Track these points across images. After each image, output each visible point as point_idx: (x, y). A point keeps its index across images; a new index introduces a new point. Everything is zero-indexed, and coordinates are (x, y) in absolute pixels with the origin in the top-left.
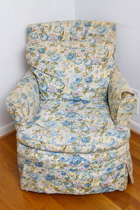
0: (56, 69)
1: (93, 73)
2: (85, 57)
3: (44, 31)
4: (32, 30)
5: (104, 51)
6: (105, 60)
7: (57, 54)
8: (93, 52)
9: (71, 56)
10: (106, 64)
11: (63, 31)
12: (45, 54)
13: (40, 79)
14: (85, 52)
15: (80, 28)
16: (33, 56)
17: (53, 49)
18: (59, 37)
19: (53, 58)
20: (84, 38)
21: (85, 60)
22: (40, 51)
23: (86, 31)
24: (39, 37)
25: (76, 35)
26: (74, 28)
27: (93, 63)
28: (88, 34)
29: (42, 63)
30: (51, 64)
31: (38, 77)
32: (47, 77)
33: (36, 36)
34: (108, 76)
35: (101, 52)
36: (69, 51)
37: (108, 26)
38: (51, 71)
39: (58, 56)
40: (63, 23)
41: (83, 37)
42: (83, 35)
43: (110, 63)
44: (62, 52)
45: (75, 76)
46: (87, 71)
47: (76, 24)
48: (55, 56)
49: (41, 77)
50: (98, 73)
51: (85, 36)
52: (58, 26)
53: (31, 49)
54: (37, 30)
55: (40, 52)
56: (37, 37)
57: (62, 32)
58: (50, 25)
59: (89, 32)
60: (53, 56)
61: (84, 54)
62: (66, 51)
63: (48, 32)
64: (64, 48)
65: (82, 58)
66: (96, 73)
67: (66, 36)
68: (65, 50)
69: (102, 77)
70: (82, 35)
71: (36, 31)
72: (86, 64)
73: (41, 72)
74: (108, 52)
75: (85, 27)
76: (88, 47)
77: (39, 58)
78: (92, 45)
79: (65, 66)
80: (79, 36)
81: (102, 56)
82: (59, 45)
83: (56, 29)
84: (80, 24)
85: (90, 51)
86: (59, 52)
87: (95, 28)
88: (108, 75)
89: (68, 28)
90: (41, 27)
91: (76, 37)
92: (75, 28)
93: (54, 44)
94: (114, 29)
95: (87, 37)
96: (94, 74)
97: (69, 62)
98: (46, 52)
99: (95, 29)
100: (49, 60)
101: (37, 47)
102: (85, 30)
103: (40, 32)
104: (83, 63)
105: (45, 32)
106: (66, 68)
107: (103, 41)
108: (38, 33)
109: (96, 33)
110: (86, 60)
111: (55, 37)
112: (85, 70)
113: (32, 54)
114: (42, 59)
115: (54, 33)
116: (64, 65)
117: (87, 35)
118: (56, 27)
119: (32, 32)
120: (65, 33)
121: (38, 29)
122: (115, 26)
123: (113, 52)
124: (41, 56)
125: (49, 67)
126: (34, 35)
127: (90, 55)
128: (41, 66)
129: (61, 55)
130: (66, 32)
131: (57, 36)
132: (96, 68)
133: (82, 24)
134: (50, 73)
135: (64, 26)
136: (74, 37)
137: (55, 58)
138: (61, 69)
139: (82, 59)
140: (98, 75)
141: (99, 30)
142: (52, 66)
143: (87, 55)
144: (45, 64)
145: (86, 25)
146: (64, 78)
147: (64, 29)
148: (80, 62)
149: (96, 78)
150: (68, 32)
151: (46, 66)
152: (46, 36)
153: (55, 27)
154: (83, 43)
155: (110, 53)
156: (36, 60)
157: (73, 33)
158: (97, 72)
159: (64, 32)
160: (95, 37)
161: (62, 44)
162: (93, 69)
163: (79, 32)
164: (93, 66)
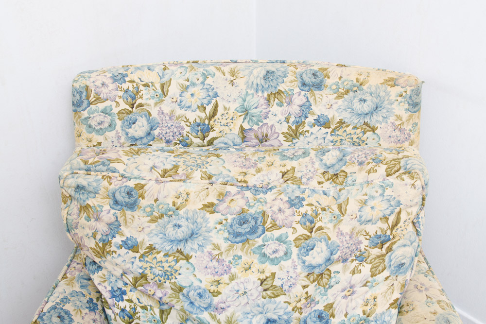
0: (183, 280)
1: (334, 295)
2: (301, 231)
3: (139, 101)
4: (92, 99)
5: (380, 207)
6: (382, 241)
7: (190, 215)
8: (337, 211)
9: (246, 228)
10: (387, 258)
11: (214, 101)
12: (137, 213)
13: (118, 311)
14: (303, 210)
15: (279, 92)
16: (88, 219)
17: (173, 193)
18: (199, 125)
19: (171, 232)
20: (294, 134)
21: (304, 243)
22: (119, 197)
23: (306, 109)
24: (119, 123)
25: (265, 121)
26: (257, 91)
27: (335, 257)
28: (311, 119)
29: (123, 251)
30: (164, 259)
31: (110, 301)
32: (144, 308)
33: (108, 120)
34: (392, 304)
35: (367, 213)
36: (239, 203)
37: (394, 91)
38: (160, 285)
39: (191, 226)
40: (212, 69)
41: (294, 127)
42: (292, 119)
43: (401, 253)
44: (210, 207)
45: (260, 309)
46: (311, 289)
47: (266, 78)
48: (179, 226)
49: (122, 304)
50: (353, 293)
51: (299, 124)
52: (194, 85)
53: (79, 188)
54: (112, 95)
55: (116, 202)
56: (112, 126)
57: (209, 109)
58: (164, 80)
59: (318, 110)
60: (170, 225)
61: (298, 218)
62: (225, 205)
63: (156, 104)
64: (218, 187)
65: (290, 234)
66: (346, 293)
67: (224, 122)
68: (222, 196)
69: (367, 308)
70: (287, 120)
71: (108, 103)
72: (309, 259)
73: (120, 284)
74: (399, 213)
75: (303, 93)
76: (314, 184)
77: (115, 227)
78: (331, 172)
79: (220, 269)
80: (277, 126)
81: (372, 229)
82: (197, 174)
83: (187, 95)
84: (280, 80)
85: (325, 201)
86: (195, 205)
87: (339, 97)
88: (392, 301)
89: (234, 92)
90: (125, 86)
91: (264, 130)
92: (260, 93)
93: (176, 167)
94: (415, 106)
95: (307, 128)
96: (339, 298)
97: (235, 253)
98: (143, 203)
99: (340, 101)
100: (156, 241)
101: (105, 183)
102: (301, 103)
103: (124, 106)
104: (294, 256)
105: (141, 105)
106: (225, 278)
107: (378, 161)
108: (116, 110)
109: (346, 116)
110: (306, 245)
111: (183, 124)
112: (304, 287)
113: (85, 208)
114: (127, 232)
115: (179, 112)
116: (215, 263)
117: (307, 120)
118: (187, 87)
119: (90, 104)
120: (220, 110)
121: (114, 93)
122: (417, 92)
123: (415, 210)
124: (121, 220)
125: (155, 266)
126: (99, 118)
127: (324, 221)
128: (119, 261)
129: (206, 221)
130: (225, 109)
131: (192, 120)
132: (348, 275)
133: (290, 77)
134: (159, 294)
135: (219, 82)
136: (255, 127)
137: (180, 234)
138: (205, 281)
139: (292, 237)
140: (353, 304)
141: (357, 105)
142: (166, 265)
143: (310, 223)
144: (138, 255)
145: (304, 84)
146: (214, 317)
147: (216, 95)
148: (282, 248)
149: (346, 315)
150: (234, 106)
151: (140, 264)
152: (145, 123)
153: (182, 86)
154: (294, 163)
155: (403, 216)
156: (99, 237)
157: (252, 111)
158: (350, 291)
159: (216, 106)
160: (340, 132)
161: (211, 170)
162: (333, 280)
163: (275, 109)
164: (333, 268)
